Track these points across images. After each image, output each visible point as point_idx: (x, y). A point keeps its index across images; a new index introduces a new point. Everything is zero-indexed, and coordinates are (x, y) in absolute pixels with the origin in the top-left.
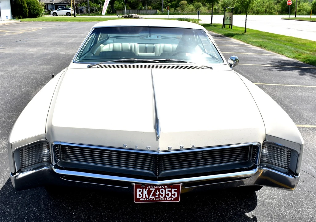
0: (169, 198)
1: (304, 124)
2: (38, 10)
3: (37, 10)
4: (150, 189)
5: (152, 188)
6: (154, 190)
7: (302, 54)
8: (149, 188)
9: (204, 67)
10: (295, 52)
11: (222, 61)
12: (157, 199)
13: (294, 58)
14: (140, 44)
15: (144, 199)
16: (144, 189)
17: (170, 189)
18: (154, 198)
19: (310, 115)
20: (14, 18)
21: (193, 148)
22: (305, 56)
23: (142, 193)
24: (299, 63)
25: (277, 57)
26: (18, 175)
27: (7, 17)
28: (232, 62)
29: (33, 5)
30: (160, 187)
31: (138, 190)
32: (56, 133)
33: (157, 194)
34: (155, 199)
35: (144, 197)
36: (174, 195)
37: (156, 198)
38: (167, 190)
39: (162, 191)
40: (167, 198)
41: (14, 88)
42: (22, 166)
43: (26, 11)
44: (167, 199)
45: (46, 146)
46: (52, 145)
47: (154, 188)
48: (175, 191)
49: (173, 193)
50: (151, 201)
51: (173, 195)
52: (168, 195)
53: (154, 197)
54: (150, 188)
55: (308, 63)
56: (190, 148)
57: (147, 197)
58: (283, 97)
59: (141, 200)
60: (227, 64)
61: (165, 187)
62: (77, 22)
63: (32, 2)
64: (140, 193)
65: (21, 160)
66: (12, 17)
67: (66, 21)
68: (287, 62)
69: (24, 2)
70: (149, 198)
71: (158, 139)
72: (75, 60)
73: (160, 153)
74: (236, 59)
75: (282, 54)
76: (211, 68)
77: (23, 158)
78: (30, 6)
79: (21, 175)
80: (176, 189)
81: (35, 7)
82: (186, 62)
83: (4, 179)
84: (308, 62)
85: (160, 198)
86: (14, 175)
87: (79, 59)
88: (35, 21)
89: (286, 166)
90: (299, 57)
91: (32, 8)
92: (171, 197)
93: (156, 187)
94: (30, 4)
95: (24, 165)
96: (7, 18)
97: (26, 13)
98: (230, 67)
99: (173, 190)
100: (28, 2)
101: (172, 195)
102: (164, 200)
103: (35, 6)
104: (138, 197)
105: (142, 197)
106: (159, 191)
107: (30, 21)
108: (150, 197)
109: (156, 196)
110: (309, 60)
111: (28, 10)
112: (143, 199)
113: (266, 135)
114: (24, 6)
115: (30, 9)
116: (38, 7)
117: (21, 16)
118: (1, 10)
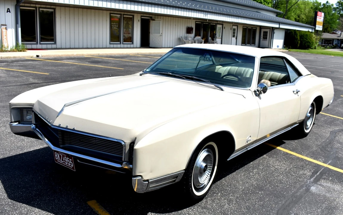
2: (310, 43)
3: (308, 43)
18: (63, 163)
20: (285, 48)
21: (74, 130)
27: (278, 46)
29: (305, 38)
35: (59, 159)
39: (66, 159)
43: (298, 43)
47: (61, 155)
48: (71, 161)
52: (69, 163)
53: (63, 161)
59: (57, 161)
61: (66, 155)
66: (284, 47)
67: (330, 55)
69: (297, 35)
76: (222, 90)
78: (302, 39)
81: (307, 39)
85: (66, 163)
88: (302, 52)
91: (304, 40)
92: (71, 165)
93: (63, 155)
96: (278, 47)
97: (297, 45)
99: (70, 159)
100: (301, 35)
102: (68, 166)
103: (308, 39)
104: (56, 158)
106: (64, 158)
107: (297, 52)
108: (61, 161)
111: (299, 42)
114: (296, 38)
115: (302, 41)
116: (310, 39)
117: (290, 47)
118: (274, 40)
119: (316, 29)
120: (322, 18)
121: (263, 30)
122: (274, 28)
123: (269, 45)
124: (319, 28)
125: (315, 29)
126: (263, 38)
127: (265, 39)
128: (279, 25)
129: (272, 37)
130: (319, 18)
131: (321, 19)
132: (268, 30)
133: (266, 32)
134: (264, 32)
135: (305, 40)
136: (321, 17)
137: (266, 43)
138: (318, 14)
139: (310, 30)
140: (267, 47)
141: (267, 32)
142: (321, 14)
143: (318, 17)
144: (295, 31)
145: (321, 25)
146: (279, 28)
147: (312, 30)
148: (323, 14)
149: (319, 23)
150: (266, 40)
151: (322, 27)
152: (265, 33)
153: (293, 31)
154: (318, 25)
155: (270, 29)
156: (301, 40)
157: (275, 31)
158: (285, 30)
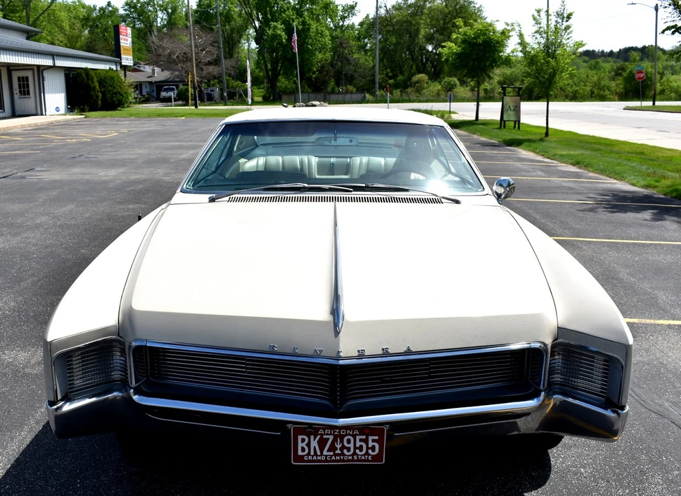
0: (362, 455)
1: (660, 319)
2: (122, 95)
3: (118, 95)
4: (325, 437)
5: (328, 434)
6: (331, 438)
7: (664, 178)
8: (322, 435)
9: (443, 200)
10: (649, 175)
11: (480, 188)
12: (338, 458)
13: (647, 187)
14: (319, 157)
15: (313, 456)
16: (312, 437)
17: (364, 437)
18: (331, 456)
19: (671, 300)
20: (72, 112)
21: (409, 352)
22: (668, 182)
23: (309, 445)
24: (656, 196)
25: (609, 186)
26: (61, 407)
27: (57, 109)
28: (500, 190)
29: (111, 85)
30: (343, 432)
31: (300, 437)
32: (138, 323)
33: (338, 446)
34: (333, 458)
35: (312, 453)
36: (373, 448)
37: (335, 455)
38: (358, 438)
39: (349, 442)
40: (358, 455)
41: (66, 248)
42: (70, 388)
43: (97, 97)
44: (358, 457)
45: (120, 350)
46: (130, 347)
47: (331, 434)
48: (373, 441)
49: (370, 446)
50: (326, 461)
51: (370, 448)
52: (361, 448)
53: (332, 453)
54: (325, 434)
55: (675, 197)
56: (403, 351)
57: (319, 453)
58: (618, 265)
59: (306, 458)
60: (490, 193)
61: (353, 432)
62: (200, 119)
63: (109, 78)
64: (304, 445)
65: (70, 377)
66: (68, 108)
67: (177, 116)
68: (630, 195)
69: (92, 80)
70: (322, 454)
71: (337, 333)
72: (185, 186)
73: (341, 362)
74: (509, 185)
75: (622, 179)
76: (457, 202)
77: (72, 372)
78: (104, 87)
79: (68, 407)
80: (377, 438)
81: (114, 87)
82: (407, 190)
83: (37, 423)
84: (674, 194)
85: (344, 455)
86: (55, 405)
87: (193, 186)
88: (115, 117)
89: (602, 392)
90: (657, 184)
91: (109, 91)
92: (367, 453)
93: (336, 433)
94: (106, 82)
95: (74, 387)
96: (58, 111)
97: (96, 101)
98: (498, 199)
99: (371, 438)
100: (101, 79)
101: (368, 448)
102: (353, 460)
103: (116, 86)
104: (300, 453)
105: (309, 454)
106: (342, 441)
107: (105, 117)
108: (325, 453)
109: (336, 452)
110: (677, 190)
111: (100, 95)
112: (310, 458)
113: (558, 328)
114: (92, 86)
115: (105, 92)
116: (121, 88)
117: (86, 107)
118: (46, 95)
119: (123, 64)
120: (130, 40)
121: (15, 75)
122: (41, 69)
123: (36, 108)
124: (128, 60)
125: (121, 63)
126: (20, 92)
127: (25, 94)
128: (54, 60)
129: (41, 90)
130: (124, 40)
131: (127, 40)
132: (29, 74)
133: (23, 78)
134: (19, 78)
135: (110, 88)
136: (127, 36)
137: (29, 103)
138: (121, 30)
139: (114, 67)
140: (34, 112)
141: (27, 78)
142: (126, 30)
143: (121, 36)
144: (86, 69)
145: (129, 54)
146: (54, 67)
147: (116, 66)
148: (129, 30)
149: (126, 49)
150: (30, 98)
151: (132, 57)
152: (23, 81)
153: (82, 71)
154: (125, 54)
155: (33, 70)
156: (103, 90)
157: (46, 74)
158: (65, 71)
